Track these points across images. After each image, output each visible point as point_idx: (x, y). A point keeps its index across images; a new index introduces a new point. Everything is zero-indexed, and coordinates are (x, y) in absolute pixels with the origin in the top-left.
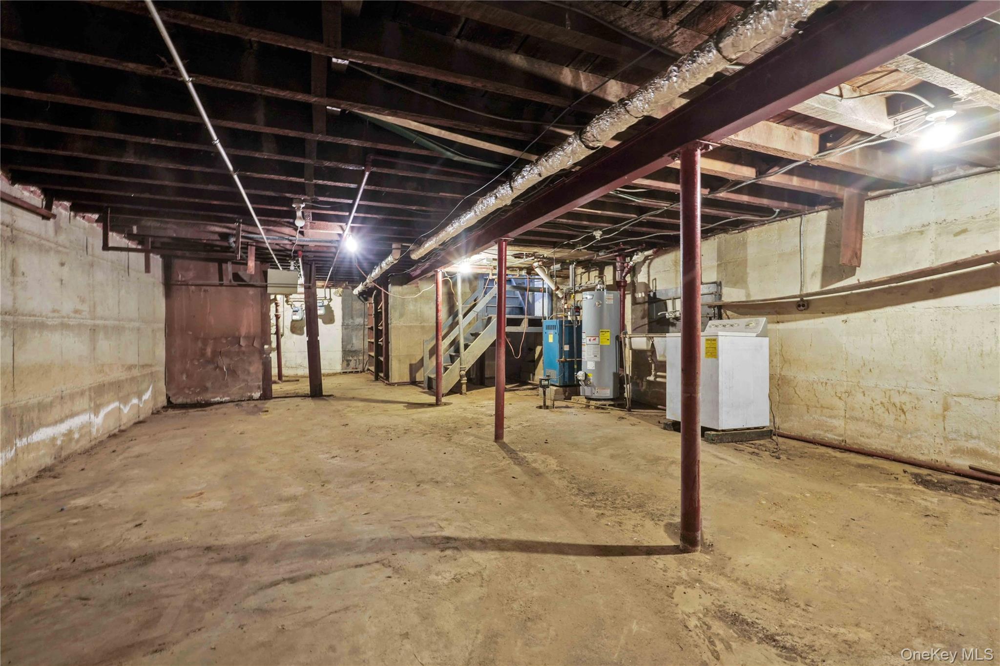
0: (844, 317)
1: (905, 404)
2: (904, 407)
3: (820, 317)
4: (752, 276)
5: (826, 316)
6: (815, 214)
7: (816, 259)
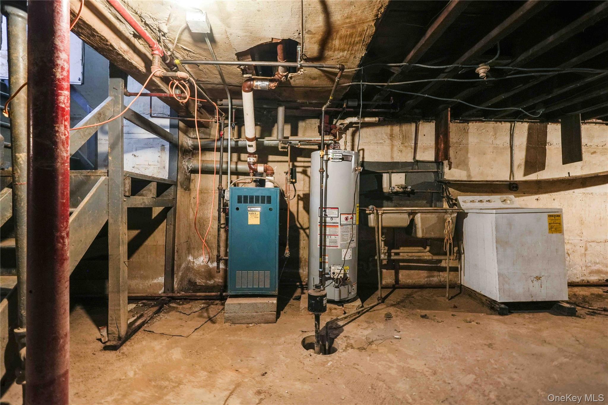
0: (536, 197)
1: (569, 250)
2: (569, 251)
3: (522, 196)
4: (473, 161)
5: (526, 196)
6: (521, 123)
7: (520, 156)
